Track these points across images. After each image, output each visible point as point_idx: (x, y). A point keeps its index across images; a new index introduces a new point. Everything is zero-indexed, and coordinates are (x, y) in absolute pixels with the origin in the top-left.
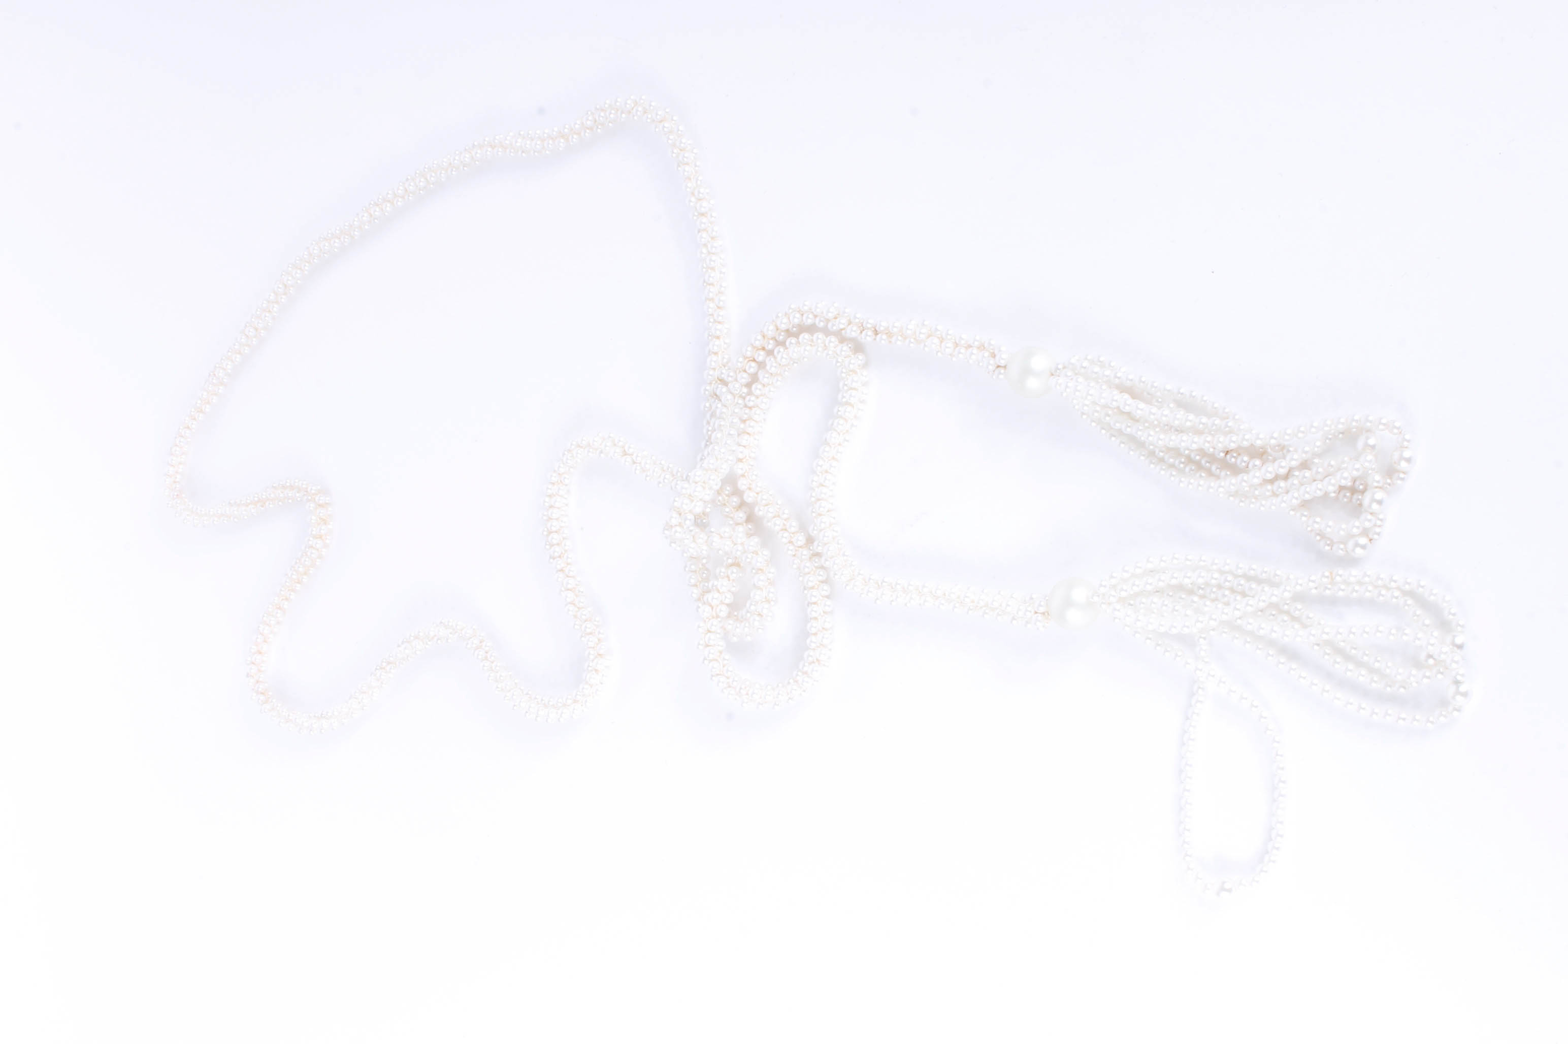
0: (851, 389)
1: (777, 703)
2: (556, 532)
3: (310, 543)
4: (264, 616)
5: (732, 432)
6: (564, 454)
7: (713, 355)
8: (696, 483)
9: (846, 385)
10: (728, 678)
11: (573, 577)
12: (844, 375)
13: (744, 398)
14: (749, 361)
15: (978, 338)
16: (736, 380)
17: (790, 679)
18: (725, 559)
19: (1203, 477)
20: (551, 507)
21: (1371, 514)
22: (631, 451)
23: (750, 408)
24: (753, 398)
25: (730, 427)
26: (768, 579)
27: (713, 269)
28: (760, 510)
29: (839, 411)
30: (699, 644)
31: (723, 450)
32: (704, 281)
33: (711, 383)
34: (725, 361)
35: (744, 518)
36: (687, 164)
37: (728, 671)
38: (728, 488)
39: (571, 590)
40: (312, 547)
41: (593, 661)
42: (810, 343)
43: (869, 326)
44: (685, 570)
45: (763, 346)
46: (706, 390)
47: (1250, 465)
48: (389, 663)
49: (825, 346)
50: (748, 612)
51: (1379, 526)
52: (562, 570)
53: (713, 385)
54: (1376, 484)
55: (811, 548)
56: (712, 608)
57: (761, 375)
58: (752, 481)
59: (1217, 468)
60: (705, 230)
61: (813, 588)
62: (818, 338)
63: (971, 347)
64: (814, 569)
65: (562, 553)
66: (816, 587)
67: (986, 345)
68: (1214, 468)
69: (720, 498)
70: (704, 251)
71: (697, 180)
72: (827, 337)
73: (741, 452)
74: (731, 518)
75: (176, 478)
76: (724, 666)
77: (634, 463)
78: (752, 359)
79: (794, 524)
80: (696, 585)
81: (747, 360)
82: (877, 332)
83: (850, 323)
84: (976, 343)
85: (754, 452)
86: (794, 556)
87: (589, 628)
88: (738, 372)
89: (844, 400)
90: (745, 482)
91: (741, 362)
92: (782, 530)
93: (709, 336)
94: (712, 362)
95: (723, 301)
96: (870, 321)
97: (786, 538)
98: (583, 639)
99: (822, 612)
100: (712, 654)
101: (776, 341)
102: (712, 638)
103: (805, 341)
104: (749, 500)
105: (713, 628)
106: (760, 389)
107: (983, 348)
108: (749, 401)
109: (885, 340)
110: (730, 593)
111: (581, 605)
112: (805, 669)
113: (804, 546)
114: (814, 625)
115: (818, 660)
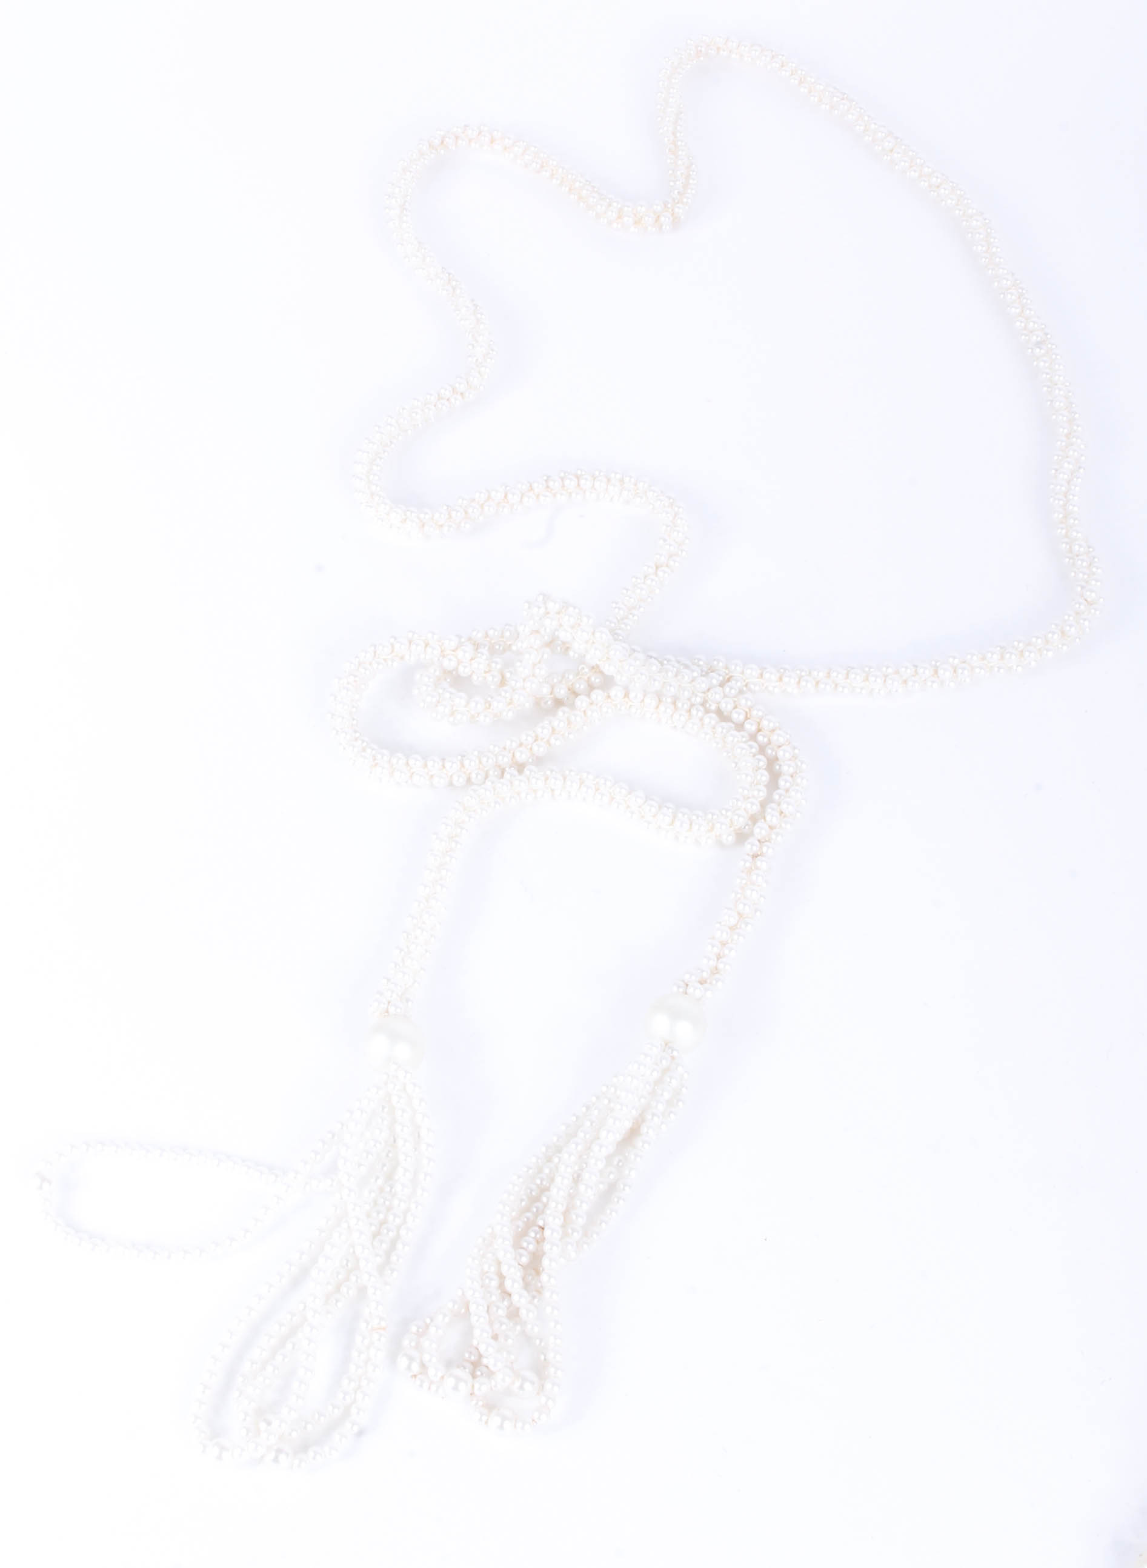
0: (692, 824)
1: (334, 717)
2: (579, 485)
3: (615, 204)
4: (535, 147)
5: (659, 685)
6: (670, 498)
7: (759, 672)
8: (593, 633)
9: (697, 818)
10: (370, 663)
11: (521, 501)
12: (710, 816)
13: (702, 704)
14: (746, 712)
15: (728, 968)
16: (725, 696)
17: (360, 733)
18: (511, 669)
19: (521, 1203)
20: (609, 480)
21: (442, 1377)
22: (660, 574)
23: (689, 711)
24: (700, 714)
25: (666, 683)
26: (477, 714)
27: (867, 679)
28: (565, 713)
29: (668, 808)
30: (413, 632)
32: (852, 668)
33: (727, 668)
34: (752, 687)
35: (559, 696)
36: (1002, 658)
37: (380, 664)
38: (597, 680)
39: (505, 497)
40: (610, 205)
41: (418, 517)
42: (756, 781)
43: (765, 849)
44: (505, 623)
45: (763, 730)
46: (720, 662)
47: (522, 1251)
48: (454, 289)
49: (749, 798)
50: (445, 690)
51: (429, 1388)
52: (531, 488)
53: (724, 670)
54: (477, 1386)
55: (511, 767)
56: (453, 651)
58: (601, 707)
59: (528, 1219)
60: (917, 673)
61: (463, 765)
62: (759, 791)
63: (719, 960)
64: (486, 769)
65: (552, 490)
66: (464, 770)
67: (717, 976)
68: (529, 1214)
69: (587, 670)
70: (890, 671)
71: (981, 668)
72: (760, 800)
73: (635, 696)
74: (561, 681)
75: (724, 51)
76: (385, 660)
77: (645, 576)
78: (748, 716)
79: (541, 749)
80: (487, 635)
81: (747, 710)
82: (755, 858)
83: (772, 828)
84: (722, 966)
85: (635, 711)
86: (504, 748)
87: (457, 515)
88: (736, 699)
89: (680, 815)
90: (600, 698)
91: (746, 703)
92: (537, 736)
93: (785, 670)
94: (751, 671)
95: (825, 687)
96: (770, 851)
97: (526, 739)
98: (445, 507)
99: (432, 774)
100: (400, 648)
101: (766, 745)
102: (420, 649)
103: (760, 777)
104: (578, 702)
105: (431, 651)
106: (710, 723)
107: (715, 972)
108: (698, 709)
109: (745, 865)
110: (470, 673)
111: (486, 508)
112: (369, 750)
113: (514, 760)
114: (418, 764)
115: (376, 764)
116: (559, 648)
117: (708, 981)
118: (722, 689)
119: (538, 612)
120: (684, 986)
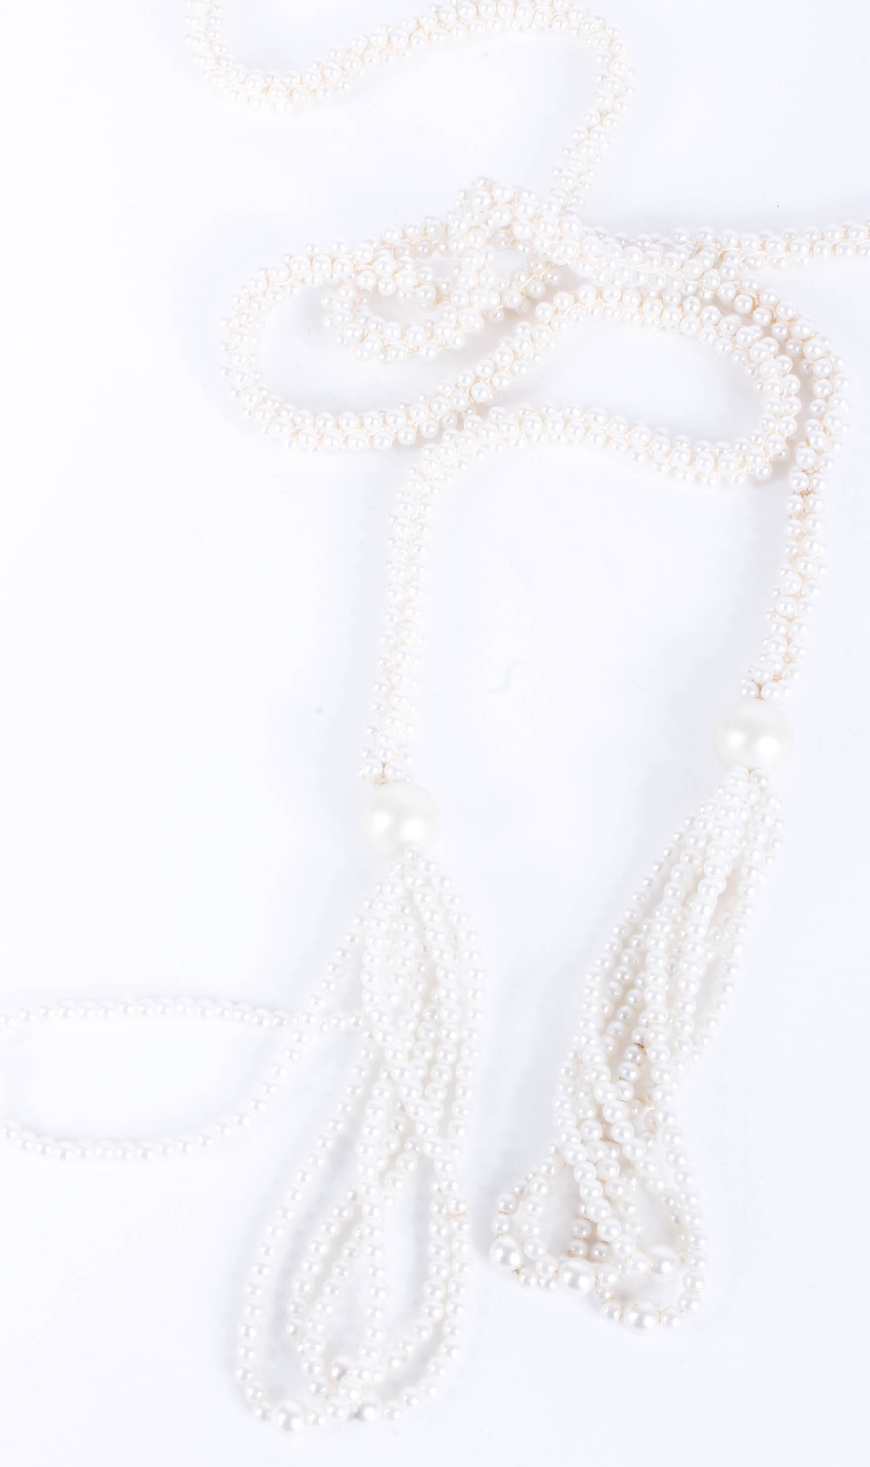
0: (717, 460)
1: (229, 372)
2: (478, 14)
5: (642, 278)
6: (598, 18)
7: (760, 242)
8: (560, 225)
9: (721, 452)
10: (264, 295)
11: (410, 45)
12: (737, 447)
13: (695, 294)
14: (754, 299)
15: (803, 652)
16: (723, 281)
17: (268, 391)
18: (447, 279)
19: (603, 1010)
22: (608, 123)
23: (681, 305)
24: (696, 308)
25: (650, 274)
26: (418, 348)
28: (524, 329)
29: (682, 442)
30: (313, 246)
31: (612, 264)
33: (716, 241)
34: (753, 262)
35: (511, 306)
37: (276, 293)
38: (556, 278)
39: (389, 41)
41: (282, 83)
42: (785, 392)
43: (815, 482)
44: (427, 218)
45: (778, 320)
46: (706, 234)
47: (623, 1083)
49: (782, 416)
50: (367, 319)
52: (419, 26)
53: (714, 245)
55: (470, 411)
56: (369, 264)
57: (733, 319)
58: (569, 313)
59: (617, 1032)
61: (409, 417)
62: (792, 404)
63: (789, 643)
64: (438, 418)
65: (446, 24)
66: (410, 423)
67: (791, 665)
68: (617, 1025)
69: (540, 266)
72: (795, 418)
73: (611, 295)
74: (511, 285)
76: (282, 287)
77: (589, 130)
78: (757, 303)
79: (506, 383)
80: (405, 236)
81: (754, 296)
82: (805, 496)
83: (818, 452)
84: (795, 650)
85: (613, 314)
86: (457, 386)
87: (332, 74)
88: (736, 282)
89: (699, 449)
90: (566, 303)
91: (751, 286)
92: (496, 365)
93: (790, 235)
94: (749, 242)
95: (844, 252)
96: (822, 484)
97: (483, 371)
98: (315, 66)
99: (372, 434)
100: (299, 268)
101: (786, 340)
102: (324, 266)
103: (788, 384)
104: (539, 312)
105: (339, 267)
106: (710, 318)
107: (788, 661)
108: (691, 302)
109: (794, 507)
110: (394, 290)
111: (368, 59)
112: (284, 413)
113: (472, 401)
114: (352, 423)
115: (298, 432)
116: (503, 243)
117: (783, 675)
118: (718, 271)
119: (481, 203)
120: (756, 688)
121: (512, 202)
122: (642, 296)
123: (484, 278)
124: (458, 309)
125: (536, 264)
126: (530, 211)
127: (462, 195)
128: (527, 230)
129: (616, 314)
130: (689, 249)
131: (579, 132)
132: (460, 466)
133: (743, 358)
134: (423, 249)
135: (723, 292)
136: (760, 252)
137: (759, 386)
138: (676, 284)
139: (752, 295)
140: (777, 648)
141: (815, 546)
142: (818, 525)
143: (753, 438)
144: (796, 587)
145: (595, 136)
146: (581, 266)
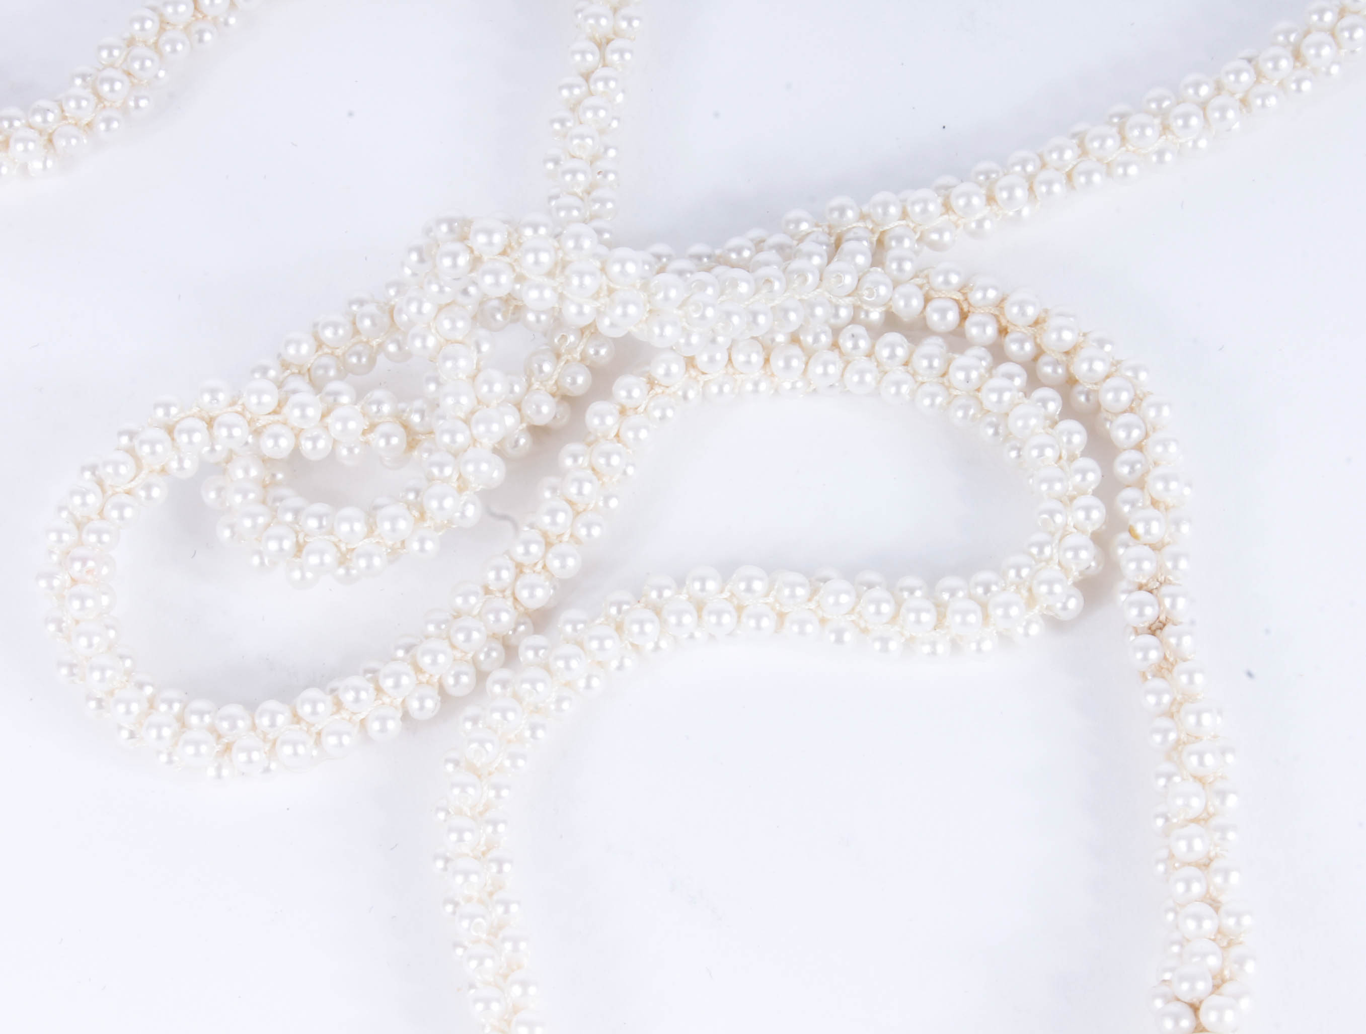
0: (984, 607)
1: (75, 671)
5: (761, 319)
7: (940, 200)
8: (603, 270)
9: (987, 590)
10: (101, 513)
12: (1012, 575)
13: (854, 320)
14: (959, 303)
15: (1247, 921)
16: (896, 284)
17: (152, 685)
18: (418, 404)
22: (616, 58)
23: (835, 345)
24: (863, 344)
25: (772, 308)
26: (403, 542)
27: (1165, 128)
28: (575, 458)
29: (912, 591)
30: (167, 406)
31: (710, 312)
32: (1122, 116)
33: (863, 217)
34: (937, 238)
35: (539, 421)
37: (121, 507)
38: (603, 352)
39: (196, 8)
41: (31, 127)
42: (1064, 454)
43: (1167, 602)
44: (351, 303)
45: (1011, 329)
46: (842, 210)
50: (297, 512)
53: (861, 224)
55: (522, 628)
56: (275, 412)
57: (932, 346)
58: (646, 411)
60: (1259, 75)
61: (418, 670)
62: (1084, 472)
63: (1217, 910)
64: (470, 657)
66: (424, 678)
67: (1235, 951)
69: (572, 338)
70: (1204, 91)
72: (1095, 493)
73: (712, 360)
74: (530, 385)
76: (128, 493)
77: (587, 77)
78: (966, 309)
79: (571, 562)
80: (320, 344)
81: (958, 296)
82: (1158, 632)
83: (1156, 547)
84: (1231, 922)
85: (721, 390)
86: (487, 591)
87: (112, 90)
88: (919, 281)
89: (946, 596)
90: (636, 393)
91: (947, 282)
92: (545, 535)
93: (987, 175)
94: (922, 205)
95: (1089, 181)
96: (1181, 603)
97: (527, 552)
98: (78, 82)
99: (362, 717)
100: (153, 453)
101: (1035, 359)
102: (197, 437)
103: (1065, 439)
104: (593, 421)
105: (224, 432)
106: (893, 356)
107: (1225, 944)
108: (853, 336)
109: (1145, 658)
110: (330, 448)
111: (168, 48)
112: (194, 720)
113: (522, 609)
114: (321, 707)
115: (228, 748)
116: (499, 317)
117: (1226, 973)
118: (883, 269)
119: (455, 265)
120: (1189, 1012)
121: (509, 250)
122: (764, 348)
123: (485, 388)
124: (455, 455)
125: (563, 336)
126: (545, 258)
127: (414, 257)
128: (548, 293)
129: (727, 388)
130: (821, 244)
131: (570, 87)
132: (533, 735)
133: (972, 412)
134: (359, 359)
135: (902, 303)
136: (946, 217)
137: (1013, 454)
138: (819, 311)
139: (955, 297)
140: (1200, 926)
141: (1206, 719)
142: (1199, 678)
143: (1035, 550)
144: (1196, 803)
145: (600, 86)
146: (657, 330)
